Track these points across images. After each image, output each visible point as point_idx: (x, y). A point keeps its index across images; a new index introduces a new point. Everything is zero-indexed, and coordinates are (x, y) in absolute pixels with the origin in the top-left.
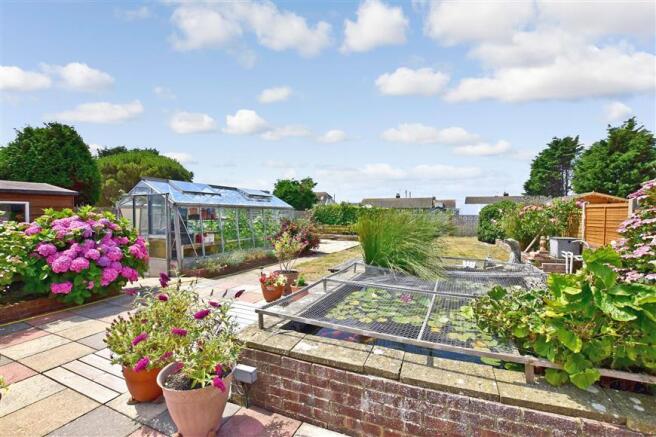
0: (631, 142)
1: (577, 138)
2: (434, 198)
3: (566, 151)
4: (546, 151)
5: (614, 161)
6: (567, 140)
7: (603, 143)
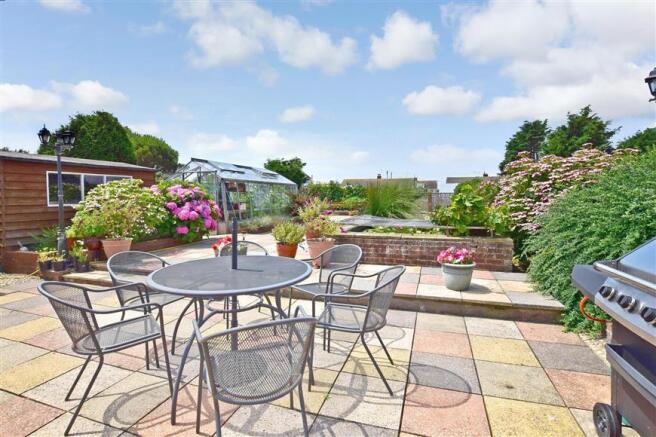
0: (586, 128)
1: (546, 121)
2: (416, 179)
3: (536, 134)
4: (518, 133)
5: (571, 144)
6: (537, 124)
7: (564, 128)
